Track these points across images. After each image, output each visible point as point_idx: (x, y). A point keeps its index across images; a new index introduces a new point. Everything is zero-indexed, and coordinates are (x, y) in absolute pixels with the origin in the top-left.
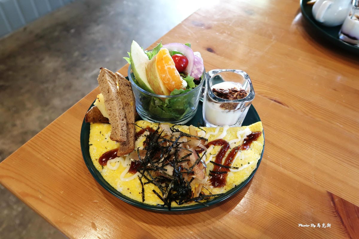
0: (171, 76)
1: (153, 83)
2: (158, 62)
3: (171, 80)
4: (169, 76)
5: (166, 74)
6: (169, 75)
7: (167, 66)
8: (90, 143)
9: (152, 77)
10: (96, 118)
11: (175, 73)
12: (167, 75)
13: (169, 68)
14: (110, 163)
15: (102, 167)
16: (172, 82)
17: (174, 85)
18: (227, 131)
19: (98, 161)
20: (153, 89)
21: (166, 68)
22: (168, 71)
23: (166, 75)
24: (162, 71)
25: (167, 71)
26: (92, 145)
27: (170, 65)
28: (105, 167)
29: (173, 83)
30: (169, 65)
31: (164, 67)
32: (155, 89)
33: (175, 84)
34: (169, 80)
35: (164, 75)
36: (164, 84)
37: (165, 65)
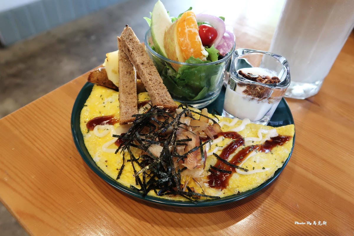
0: (190, 41)
1: (168, 47)
2: (179, 23)
3: (190, 47)
4: (188, 41)
5: (185, 37)
6: (189, 39)
7: (188, 28)
8: (86, 104)
9: (169, 40)
10: (100, 80)
11: (196, 38)
12: (186, 40)
13: (190, 31)
14: (98, 129)
15: (87, 131)
16: (190, 49)
17: (192, 54)
19: (86, 123)
20: (168, 55)
21: (186, 30)
22: (188, 34)
23: (185, 39)
24: (182, 33)
26: (86, 106)
27: (192, 27)
28: (91, 132)
29: (192, 50)
30: (190, 27)
31: (185, 29)
32: (169, 55)
33: (194, 52)
34: (187, 45)
35: (183, 39)
36: (182, 51)
37: (186, 27)
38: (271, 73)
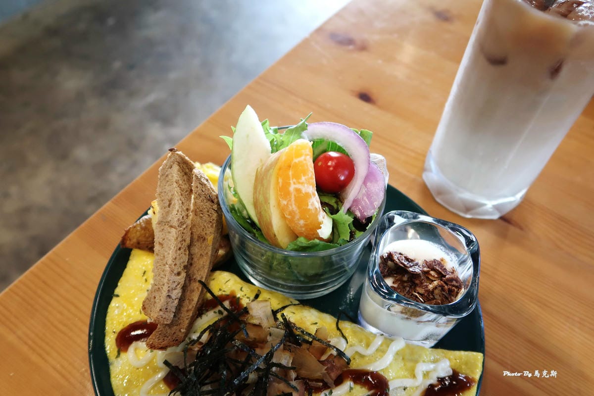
0: (299, 207)
1: (260, 209)
2: (280, 169)
3: (297, 217)
4: (294, 207)
5: (290, 200)
6: (295, 204)
7: (294, 183)
8: (117, 291)
9: (261, 198)
10: (143, 242)
11: (310, 204)
12: (291, 205)
13: (298, 191)
14: (136, 349)
15: (116, 353)
16: (298, 220)
17: (301, 227)
18: (397, 354)
19: (116, 335)
20: (259, 220)
21: (292, 188)
22: (295, 196)
23: (290, 203)
24: (284, 191)
25: (293, 196)
26: (118, 296)
27: (302, 183)
28: (123, 355)
29: (302, 222)
30: (299, 183)
31: (289, 184)
32: (262, 224)
33: (305, 225)
34: (292, 213)
35: (285, 203)
36: (283, 217)
37: (291, 182)
38: (448, 255)
